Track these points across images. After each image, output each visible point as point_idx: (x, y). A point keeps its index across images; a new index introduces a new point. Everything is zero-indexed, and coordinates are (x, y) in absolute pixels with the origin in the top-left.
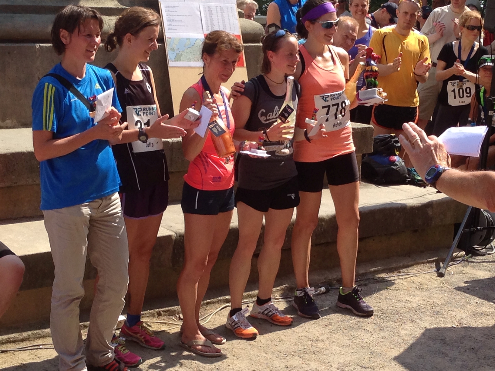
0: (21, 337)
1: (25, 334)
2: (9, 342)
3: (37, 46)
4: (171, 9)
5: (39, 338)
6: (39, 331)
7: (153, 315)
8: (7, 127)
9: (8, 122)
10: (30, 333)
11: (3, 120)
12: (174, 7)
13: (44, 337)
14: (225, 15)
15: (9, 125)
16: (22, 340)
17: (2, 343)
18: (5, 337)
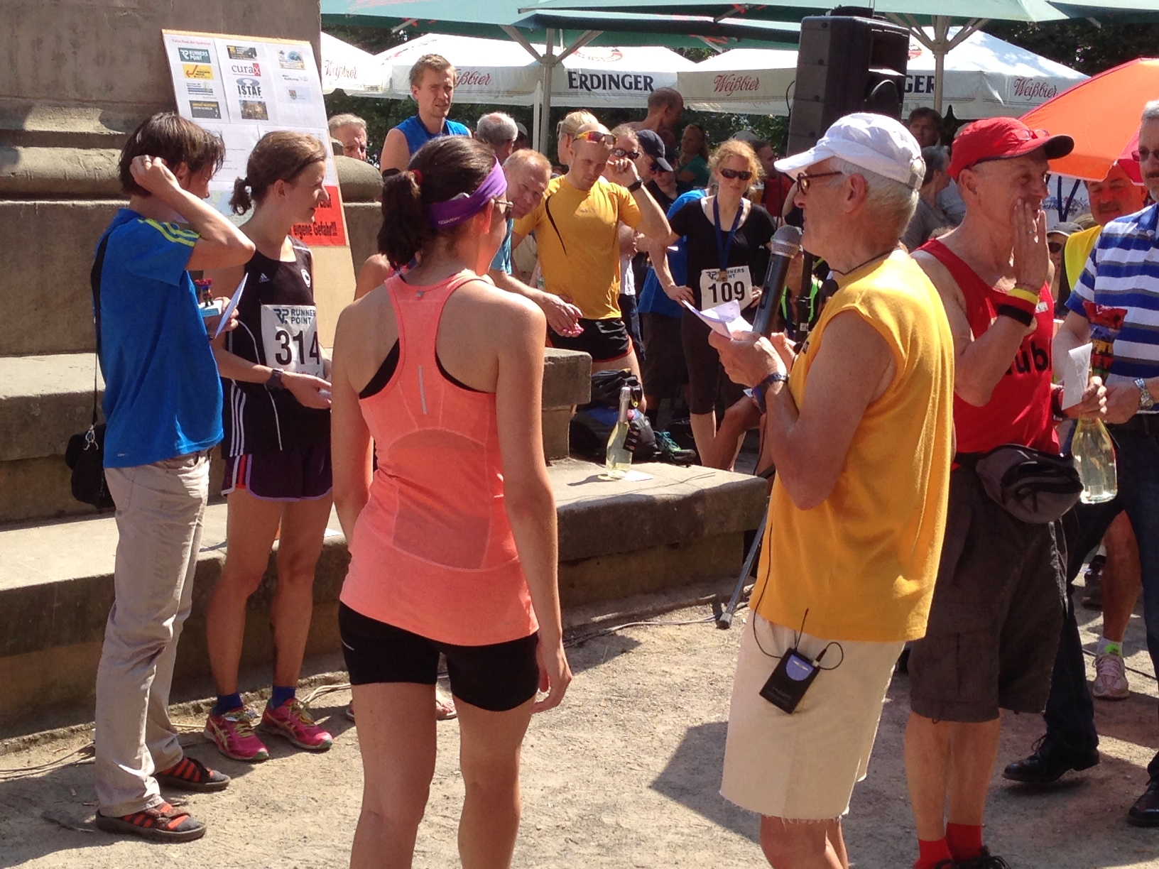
7: (186, 712)
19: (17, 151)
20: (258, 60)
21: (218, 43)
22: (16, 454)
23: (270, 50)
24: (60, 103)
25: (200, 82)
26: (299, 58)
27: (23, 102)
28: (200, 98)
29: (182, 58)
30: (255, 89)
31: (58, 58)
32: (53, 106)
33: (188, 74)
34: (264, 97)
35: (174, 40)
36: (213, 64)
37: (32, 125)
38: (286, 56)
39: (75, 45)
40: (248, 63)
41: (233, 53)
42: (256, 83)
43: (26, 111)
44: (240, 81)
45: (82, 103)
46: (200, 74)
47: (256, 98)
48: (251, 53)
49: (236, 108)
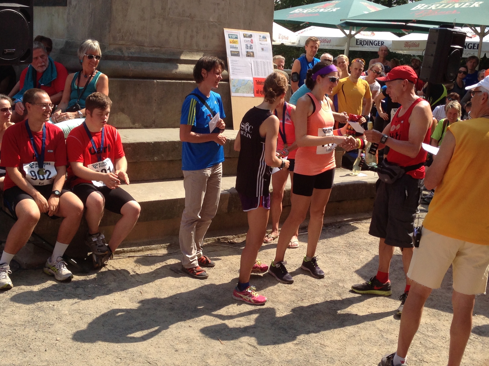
0: (138, 249)
1: (140, 248)
2: (131, 251)
3: (155, 81)
4: (234, 62)
5: (148, 250)
6: (149, 246)
8: (136, 128)
9: (137, 125)
10: (143, 247)
11: (134, 123)
12: (236, 61)
13: (151, 249)
14: (266, 67)
15: (137, 127)
16: (139, 251)
17: (127, 252)
18: (129, 249)
19: (177, 65)
20: (253, 38)
21: (240, 33)
22: (170, 158)
23: (256, 35)
24: (191, 51)
25: (234, 45)
26: (265, 38)
27: (180, 50)
28: (234, 50)
29: (229, 37)
30: (251, 48)
31: (192, 37)
32: (189, 52)
33: (230, 42)
34: (253, 50)
35: (227, 32)
36: (239, 40)
37: (183, 57)
38: (261, 37)
39: (197, 33)
40: (249, 39)
41: (245, 36)
42: (251, 45)
43: (181, 53)
44: (246, 45)
45: (198, 51)
46: (234, 42)
47: (251, 50)
48: (251, 36)
49: (245, 53)
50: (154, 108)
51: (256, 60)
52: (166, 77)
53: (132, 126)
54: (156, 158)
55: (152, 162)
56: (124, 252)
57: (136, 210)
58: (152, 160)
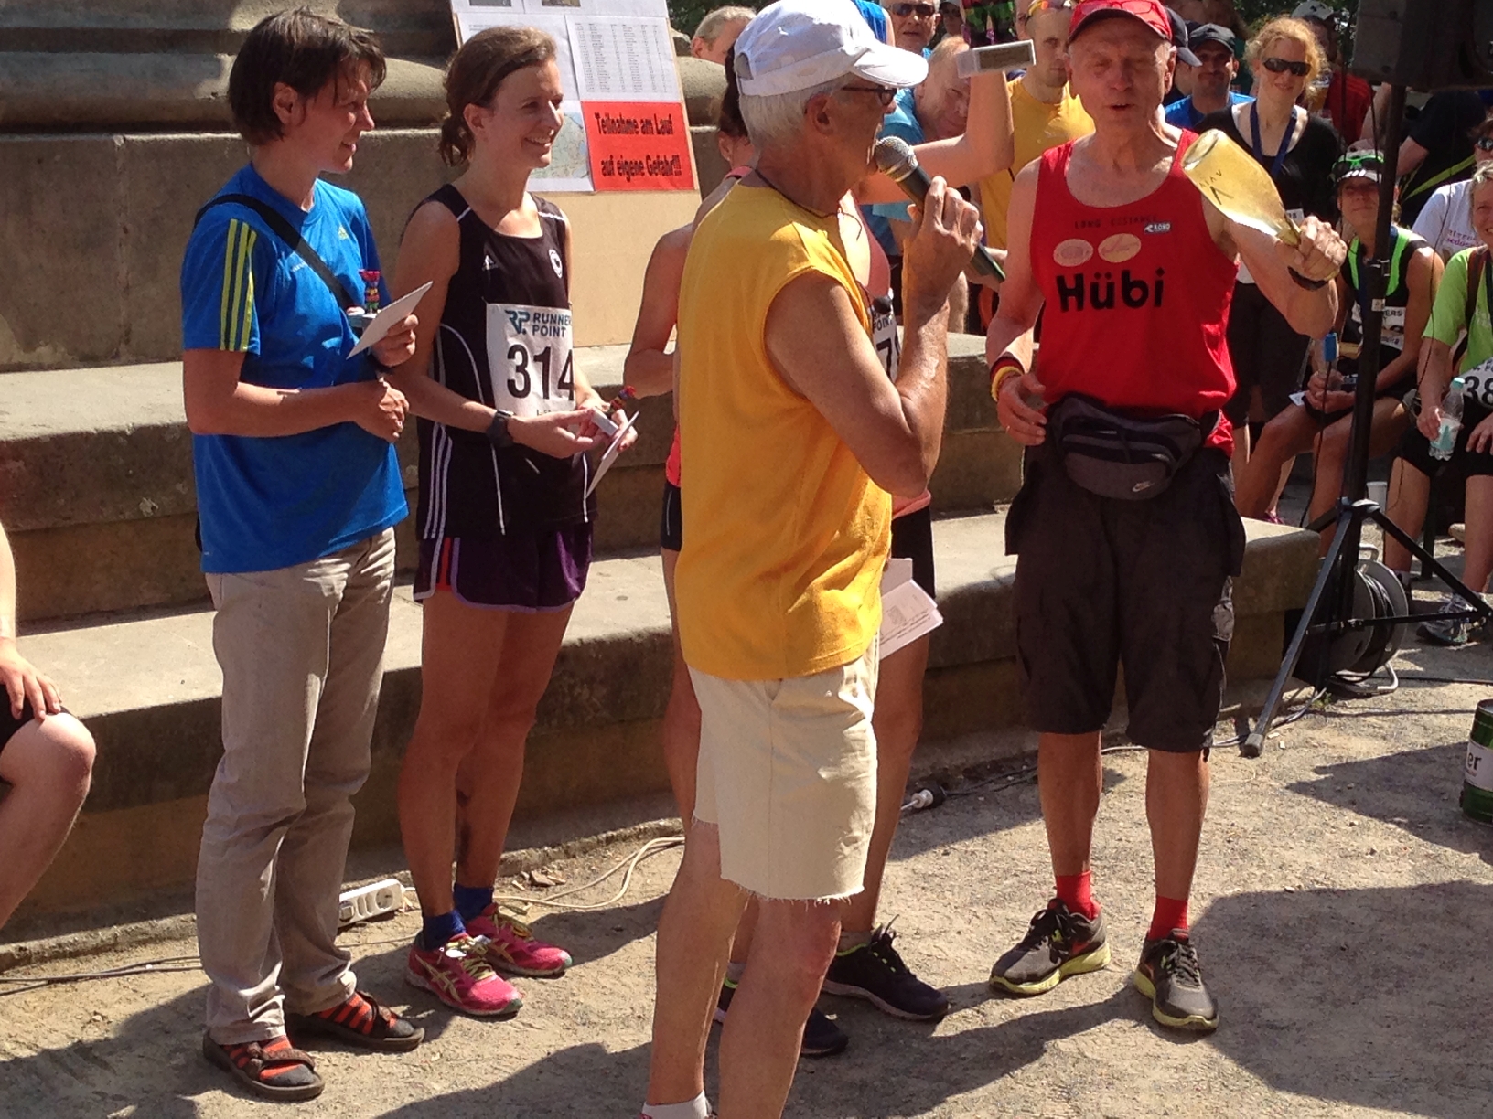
0: (92, 942)
1: (104, 935)
2: (60, 954)
3: (118, 140)
5: (144, 943)
6: (143, 925)
8: (41, 367)
9: (44, 351)
10: (117, 930)
11: (29, 346)
13: (157, 939)
14: (638, 48)
15: (47, 360)
16: (97, 950)
17: (42, 958)
18: (49, 943)
19: (219, 60)
37: (238, 22)
50: (124, 269)
51: (593, 19)
52: (168, 116)
53: (20, 356)
54: (147, 505)
55: (128, 522)
56: (25, 959)
57: (72, 757)
58: (128, 515)
